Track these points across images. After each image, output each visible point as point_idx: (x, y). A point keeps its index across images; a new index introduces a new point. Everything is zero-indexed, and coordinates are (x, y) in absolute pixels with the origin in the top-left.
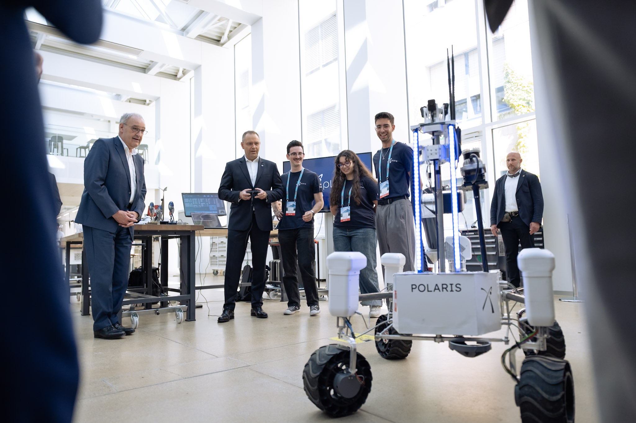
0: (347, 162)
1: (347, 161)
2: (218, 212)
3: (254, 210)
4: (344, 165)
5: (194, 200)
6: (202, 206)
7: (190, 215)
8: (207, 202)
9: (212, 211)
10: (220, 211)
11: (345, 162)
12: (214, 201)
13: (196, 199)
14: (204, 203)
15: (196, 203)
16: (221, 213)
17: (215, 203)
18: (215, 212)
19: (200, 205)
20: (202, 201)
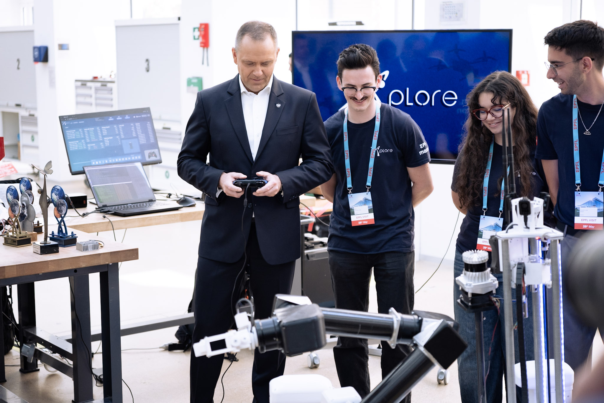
0: (497, 105)
1: (495, 105)
2: (143, 155)
3: (254, 216)
4: (488, 113)
5: (88, 131)
6: (107, 144)
7: (80, 169)
8: (117, 135)
9: (128, 155)
10: (147, 153)
11: (492, 107)
12: (133, 128)
13: (93, 129)
14: (110, 136)
15: (93, 139)
16: (149, 157)
17: (134, 135)
18: (136, 158)
19: (101, 141)
20: (105, 133)
